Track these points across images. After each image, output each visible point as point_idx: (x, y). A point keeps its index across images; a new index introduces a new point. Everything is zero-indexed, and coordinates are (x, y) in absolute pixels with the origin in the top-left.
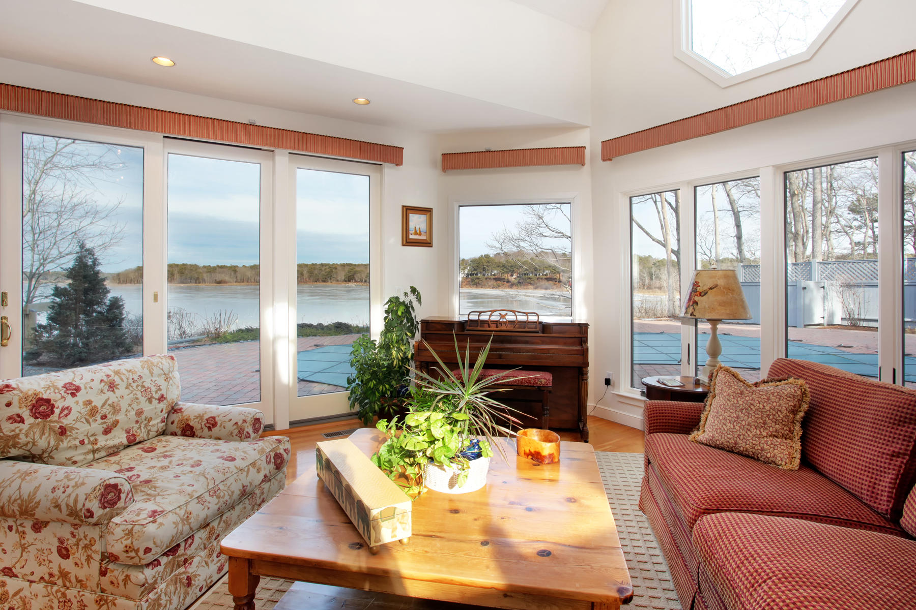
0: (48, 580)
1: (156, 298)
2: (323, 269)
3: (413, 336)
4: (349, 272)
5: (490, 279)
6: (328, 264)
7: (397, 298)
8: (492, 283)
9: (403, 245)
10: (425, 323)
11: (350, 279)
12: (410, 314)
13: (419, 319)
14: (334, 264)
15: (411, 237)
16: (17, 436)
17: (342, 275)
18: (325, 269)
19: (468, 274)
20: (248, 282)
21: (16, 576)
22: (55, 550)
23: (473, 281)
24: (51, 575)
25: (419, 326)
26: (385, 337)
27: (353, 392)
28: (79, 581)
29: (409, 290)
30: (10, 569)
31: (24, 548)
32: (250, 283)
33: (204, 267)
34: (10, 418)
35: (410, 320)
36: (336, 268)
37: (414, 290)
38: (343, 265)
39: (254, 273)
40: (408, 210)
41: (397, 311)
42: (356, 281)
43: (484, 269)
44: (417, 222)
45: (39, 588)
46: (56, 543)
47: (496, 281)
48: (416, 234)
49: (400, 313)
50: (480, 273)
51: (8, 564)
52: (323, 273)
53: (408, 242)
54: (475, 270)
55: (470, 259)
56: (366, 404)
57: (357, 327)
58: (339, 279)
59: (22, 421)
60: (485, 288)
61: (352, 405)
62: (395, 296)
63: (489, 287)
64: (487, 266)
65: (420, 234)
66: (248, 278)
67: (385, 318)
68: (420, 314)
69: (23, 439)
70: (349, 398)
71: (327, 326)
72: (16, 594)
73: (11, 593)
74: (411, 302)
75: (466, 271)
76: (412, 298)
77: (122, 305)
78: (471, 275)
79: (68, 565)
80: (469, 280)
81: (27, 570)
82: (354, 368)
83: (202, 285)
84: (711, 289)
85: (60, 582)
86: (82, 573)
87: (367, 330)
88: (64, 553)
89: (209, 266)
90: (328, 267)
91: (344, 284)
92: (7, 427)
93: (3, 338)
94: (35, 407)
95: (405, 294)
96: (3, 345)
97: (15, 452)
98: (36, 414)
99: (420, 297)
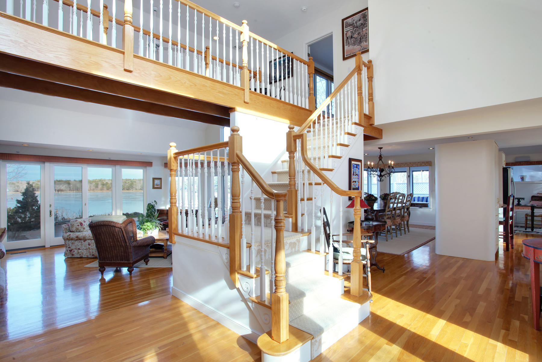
0: (86, 249)
1: (85, 205)
2: (127, 182)
6: (130, 180)
7: (150, 204)
12: (154, 207)
13: (156, 209)
15: (155, 186)
20: (76, 190)
22: (88, 244)
24: (87, 248)
25: (156, 211)
26: (147, 214)
28: (92, 249)
31: (82, 245)
35: (154, 209)
37: (155, 201)
39: (79, 184)
40: (154, 179)
44: (157, 182)
45: (85, 251)
46: (88, 243)
48: (157, 185)
49: (150, 208)
52: (128, 184)
53: (154, 188)
58: (137, 188)
59: (79, 226)
65: (158, 185)
67: (147, 210)
69: (79, 229)
71: (131, 214)
76: (154, 203)
79: (90, 246)
81: (82, 248)
85: (88, 249)
86: (92, 248)
88: (89, 245)
92: (77, 227)
93: (51, 215)
94: (80, 224)
95: (152, 202)
96: (50, 216)
97: (78, 231)
98: (81, 225)
99: (157, 203)
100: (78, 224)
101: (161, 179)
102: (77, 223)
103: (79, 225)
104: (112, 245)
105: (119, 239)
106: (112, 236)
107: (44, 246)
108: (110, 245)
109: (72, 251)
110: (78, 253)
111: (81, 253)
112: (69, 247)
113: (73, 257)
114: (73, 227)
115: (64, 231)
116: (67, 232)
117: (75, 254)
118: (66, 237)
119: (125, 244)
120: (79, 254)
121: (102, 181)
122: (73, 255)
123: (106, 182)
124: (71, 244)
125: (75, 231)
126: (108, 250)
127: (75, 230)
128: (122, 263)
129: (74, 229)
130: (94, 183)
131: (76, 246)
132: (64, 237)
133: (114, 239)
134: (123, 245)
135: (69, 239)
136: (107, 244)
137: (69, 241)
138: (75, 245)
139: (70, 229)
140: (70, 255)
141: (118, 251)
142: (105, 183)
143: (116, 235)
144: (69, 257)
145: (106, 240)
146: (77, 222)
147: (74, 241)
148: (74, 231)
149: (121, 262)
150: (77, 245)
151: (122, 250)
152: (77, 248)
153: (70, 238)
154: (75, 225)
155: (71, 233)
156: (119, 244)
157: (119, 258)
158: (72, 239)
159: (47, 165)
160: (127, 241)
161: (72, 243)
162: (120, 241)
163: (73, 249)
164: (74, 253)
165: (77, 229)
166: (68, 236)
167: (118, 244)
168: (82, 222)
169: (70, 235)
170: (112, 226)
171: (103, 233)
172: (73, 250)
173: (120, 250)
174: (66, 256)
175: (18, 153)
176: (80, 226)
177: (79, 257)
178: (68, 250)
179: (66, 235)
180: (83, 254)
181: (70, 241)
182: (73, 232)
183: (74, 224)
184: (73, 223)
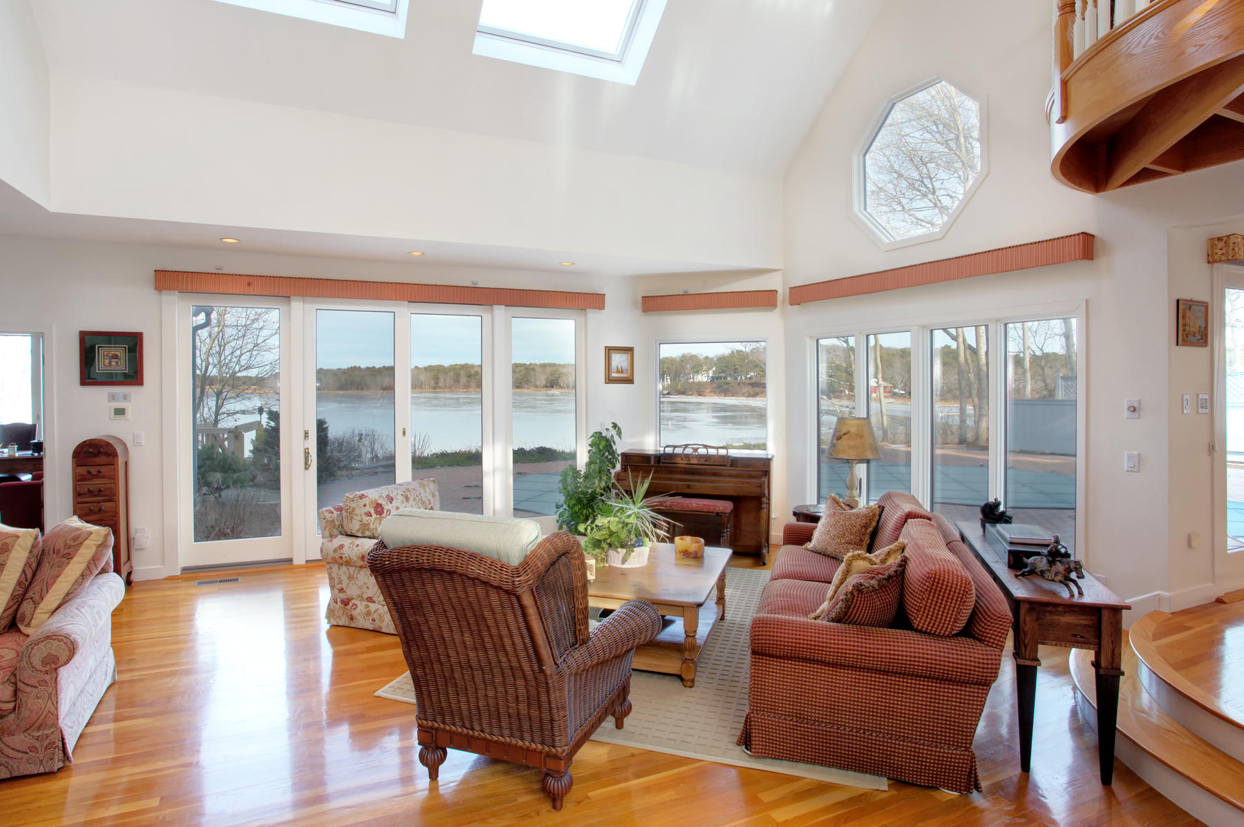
1: (404, 433)
2: (517, 370)
3: (614, 467)
4: (552, 374)
5: (744, 384)
6: (524, 365)
7: (600, 433)
8: (746, 389)
9: (606, 383)
10: (626, 456)
11: (553, 383)
12: (611, 447)
13: (619, 452)
14: (531, 364)
15: (614, 375)
16: (369, 524)
17: (542, 379)
18: (520, 371)
19: (712, 377)
20: (421, 387)
21: (374, 602)
23: (719, 386)
25: (620, 458)
26: (589, 468)
27: (560, 516)
29: (610, 426)
30: (371, 598)
32: (424, 390)
33: (368, 368)
34: (366, 513)
35: (613, 453)
36: (534, 370)
37: (615, 426)
38: (544, 366)
39: (428, 376)
40: (609, 350)
41: (599, 445)
42: (561, 387)
43: (736, 370)
44: (619, 360)
47: (753, 387)
48: (618, 372)
49: (601, 447)
50: (731, 376)
51: (370, 595)
52: (517, 375)
53: (609, 380)
54: (723, 371)
55: (717, 356)
56: (572, 525)
57: (563, 452)
58: (538, 384)
59: (371, 516)
60: (737, 396)
61: (561, 527)
62: (599, 430)
63: (743, 395)
64: (741, 366)
65: (622, 372)
66: (422, 383)
67: (589, 451)
68: (621, 447)
69: (372, 526)
70: (558, 521)
71: (529, 452)
72: (375, 612)
73: (372, 611)
74: (612, 436)
75: (711, 374)
76: (614, 432)
77: (327, 428)
78: (717, 378)
80: (715, 385)
82: (562, 494)
83: (365, 393)
84: (844, 434)
87: (573, 456)
89: (374, 367)
90: (522, 368)
91: (544, 391)
92: (365, 518)
93: (306, 464)
94: (376, 508)
95: (607, 430)
96: (306, 469)
97: (368, 533)
98: (377, 512)
99: (621, 433)
100: (367, 509)
101: (629, 350)
102: (365, 506)
103: (372, 511)
104: (474, 663)
105: (507, 642)
106: (472, 621)
107: (290, 560)
108: (463, 658)
109: (351, 604)
110: (368, 613)
111: (375, 616)
112: (341, 590)
113: (353, 625)
114: (352, 518)
115: (325, 529)
116: (336, 536)
117: (359, 614)
118: (332, 554)
119: (536, 667)
120: (371, 618)
121: (467, 368)
122: (352, 618)
123: (475, 369)
124: (344, 578)
125: (360, 535)
126: (454, 678)
127: (358, 531)
128: (521, 748)
129: (354, 527)
130: (452, 373)
131: (360, 588)
132: (324, 551)
133: (482, 637)
134: (527, 668)
135: (341, 561)
136: (452, 652)
137: (339, 569)
138: (360, 583)
139: (345, 525)
140: (343, 618)
141: (500, 689)
142: (472, 372)
143: (491, 623)
144: (341, 623)
145: (447, 635)
146: (364, 501)
147: (353, 568)
148: (354, 533)
149: (514, 742)
150: (365, 584)
151: (522, 691)
152: (365, 596)
153: (341, 558)
154: (357, 511)
155: (347, 541)
156: (504, 659)
157: (503, 724)
158: (348, 563)
159: (297, 306)
160: (545, 652)
161: (350, 577)
162: (509, 648)
163: (352, 599)
164: (355, 613)
165: (365, 526)
166: (335, 551)
167: (500, 662)
168: (380, 502)
169: (342, 547)
170: (473, 579)
171: (432, 605)
172: (353, 601)
173: (511, 691)
174: (332, 620)
175: (220, 272)
176: (374, 516)
177: (371, 627)
178: (339, 600)
179: (330, 544)
180: (383, 621)
181: (344, 568)
182: (352, 536)
183: (354, 509)
184: (352, 505)
